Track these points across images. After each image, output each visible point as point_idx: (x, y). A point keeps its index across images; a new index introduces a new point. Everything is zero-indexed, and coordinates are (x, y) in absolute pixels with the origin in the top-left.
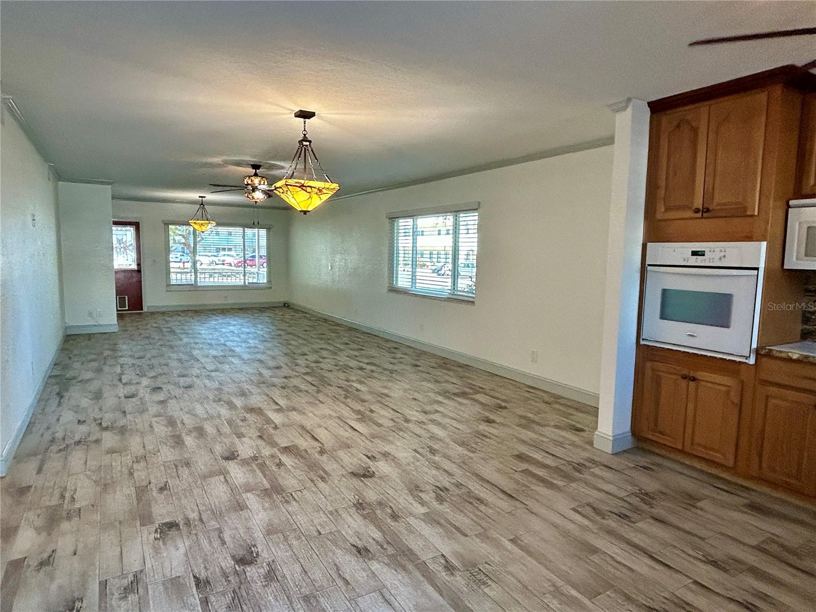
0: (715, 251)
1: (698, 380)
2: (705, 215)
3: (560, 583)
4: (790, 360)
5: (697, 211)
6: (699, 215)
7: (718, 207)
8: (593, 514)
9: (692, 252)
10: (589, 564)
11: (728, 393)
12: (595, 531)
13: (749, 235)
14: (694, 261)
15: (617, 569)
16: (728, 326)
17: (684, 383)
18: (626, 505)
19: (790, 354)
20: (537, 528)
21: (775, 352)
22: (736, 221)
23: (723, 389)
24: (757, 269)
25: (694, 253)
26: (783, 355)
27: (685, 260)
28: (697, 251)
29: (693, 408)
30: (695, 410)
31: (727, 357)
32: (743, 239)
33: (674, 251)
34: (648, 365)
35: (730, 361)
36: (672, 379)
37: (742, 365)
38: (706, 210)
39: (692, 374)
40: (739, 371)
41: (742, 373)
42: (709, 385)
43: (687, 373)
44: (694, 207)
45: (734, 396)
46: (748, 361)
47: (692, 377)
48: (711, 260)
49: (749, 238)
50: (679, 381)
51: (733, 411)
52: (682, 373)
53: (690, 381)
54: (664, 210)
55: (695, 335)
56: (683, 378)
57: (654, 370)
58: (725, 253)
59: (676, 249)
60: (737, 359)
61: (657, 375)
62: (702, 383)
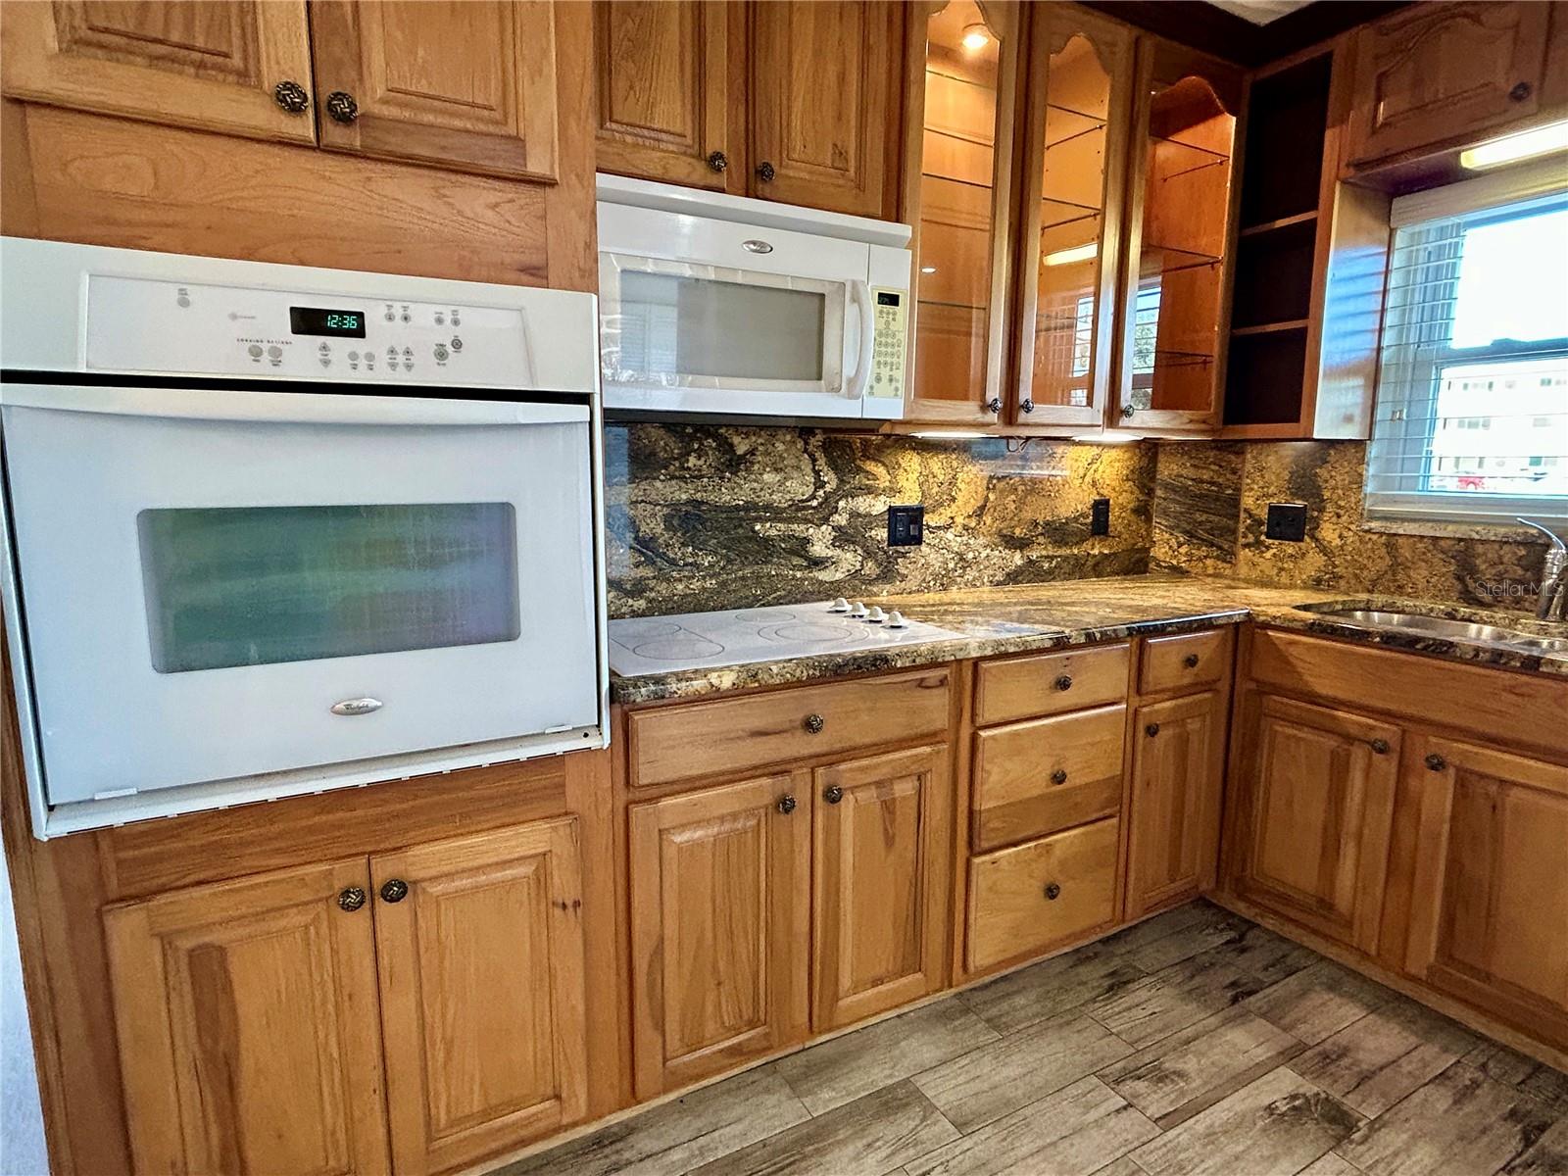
0: (413, 319)
1: (415, 882)
2: (336, 134)
4: (717, 695)
5: (288, 99)
6: (304, 127)
7: (393, 111)
9: (295, 311)
11: (541, 879)
13: (535, 259)
14: (305, 358)
17: (355, 924)
19: (714, 678)
21: (672, 684)
22: (483, 193)
23: (527, 871)
24: (584, 400)
25: (308, 321)
27: (256, 353)
28: (324, 314)
29: (412, 1004)
30: (420, 1004)
31: (523, 753)
32: (514, 276)
33: (184, 302)
34: (127, 927)
35: (533, 761)
36: (283, 932)
37: (569, 762)
38: (339, 110)
39: (385, 869)
40: (561, 786)
41: (572, 790)
42: (465, 882)
43: (360, 879)
44: (271, 78)
45: (564, 884)
46: (593, 743)
47: (387, 887)
48: (401, 359)
49: (535, 274)
50: (333, 926)
51: (568, 933)
52: (339, 885)
53: (383, 906)
54: (53, 45)
55: (373, 703)
56: (347, 907)
57: (166, 940)
58: (458, 331)
59: (194, 294)
60: (559, 747)
61: (191, 953)
62: (436, 889)
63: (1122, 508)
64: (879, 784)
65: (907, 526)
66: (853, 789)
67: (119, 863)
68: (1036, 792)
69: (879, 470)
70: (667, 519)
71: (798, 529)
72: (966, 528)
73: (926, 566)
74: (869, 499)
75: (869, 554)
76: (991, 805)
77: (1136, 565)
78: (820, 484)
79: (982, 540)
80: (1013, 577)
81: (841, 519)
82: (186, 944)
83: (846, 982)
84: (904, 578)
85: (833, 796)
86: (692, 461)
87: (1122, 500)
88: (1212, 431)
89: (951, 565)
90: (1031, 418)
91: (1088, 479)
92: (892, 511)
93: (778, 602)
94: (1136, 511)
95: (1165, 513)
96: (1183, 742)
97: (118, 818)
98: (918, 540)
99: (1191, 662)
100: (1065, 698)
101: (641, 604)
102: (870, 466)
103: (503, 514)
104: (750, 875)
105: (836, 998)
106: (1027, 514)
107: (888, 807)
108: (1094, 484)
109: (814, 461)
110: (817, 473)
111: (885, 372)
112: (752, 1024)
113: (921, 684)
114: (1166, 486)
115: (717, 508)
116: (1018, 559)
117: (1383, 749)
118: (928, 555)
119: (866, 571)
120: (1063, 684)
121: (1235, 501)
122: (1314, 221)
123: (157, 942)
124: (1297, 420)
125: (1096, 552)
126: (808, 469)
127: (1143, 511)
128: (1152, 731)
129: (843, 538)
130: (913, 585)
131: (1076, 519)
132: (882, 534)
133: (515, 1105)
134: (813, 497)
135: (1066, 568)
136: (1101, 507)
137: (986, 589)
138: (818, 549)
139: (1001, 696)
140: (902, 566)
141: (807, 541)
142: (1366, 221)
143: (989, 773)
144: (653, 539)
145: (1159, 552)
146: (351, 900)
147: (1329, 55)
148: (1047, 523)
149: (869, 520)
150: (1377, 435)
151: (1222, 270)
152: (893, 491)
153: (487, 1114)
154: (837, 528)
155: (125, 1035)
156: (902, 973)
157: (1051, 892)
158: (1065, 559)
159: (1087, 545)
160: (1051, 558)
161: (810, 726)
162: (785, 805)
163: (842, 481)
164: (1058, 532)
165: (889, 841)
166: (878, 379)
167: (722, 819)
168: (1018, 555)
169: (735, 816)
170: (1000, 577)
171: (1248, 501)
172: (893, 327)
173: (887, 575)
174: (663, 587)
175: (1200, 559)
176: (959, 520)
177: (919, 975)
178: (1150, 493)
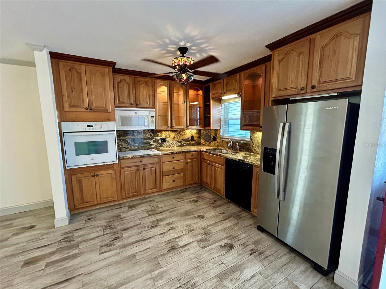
0: (98, 125)
1: (99, 175)
2: (90, 111)
3: (149, 276)
4: (129, 158)
5: (86, 109)
6: (88, 110)
7: (95, 108)
8: (109, 248)
9: (87, 125)
10: (142, 261)
11: (111, 176)
12: (120, 251)
14: (88, 129)
15: (146, 253)
16: (107, 152)
17: (93, 178)
18: (111, 235)
19: (129, 157)
20: (106, 274)
21: (124, 157)
22: (104, 114)
23: (110, 175)
24: (114, 131)
25: (88, 126)
26: (127, 157)
27: (84, 129)
28: (90, 125)
29: (99, 186)
30: (100, 187)
31: (109, 163)
32: (107, 120)
33: (78, 125)
34: (73, 177)
35: (110, 164)
36: (87, 179)
37: (114, 164)
38: (91, 109)
39: (96, 174)
40: (113, 167)
41: (114, 167)
42: (103, 175)
43: (94, 174)
44: (85, 107)
45: (114, 176)
46: (116, 163)
47: (96, 175)
48: (96, 129)
49: (109, 120)
50: (91, 178)
51: (114, 181)
52: (92, 175)
53: (96, 177)
54: (68, 107)
55: (94, 158)
56: (92, 177)
57: (76, 178)
58: (102, 126)
59: (79, 125)
60: (113, 163)
61: (79, 180)
62: (101, 176)
63: (196, 137)
64: (150, 168)
65: (163, 140)
66: (147, 168)
67: (73, 172)
68: (171, 170)
69: (159, 134)
70: (131, 140)
71: (148, 141)
72: (172, 140)
73: (166, 145)
74: (158, 137)
75: (158, 144)
76: (165, 171)
77: (199, 144)
78: (151, 136)
79: (174, 141)
80: (180, 146)
81: (154, 140)
82: (78, 179)
83: (147, 189)
84: (163, 146)
85: (144, 169)
86: (134, 134)
87: (195, 136)
88: (203, 128)
89: (170, 145)
90: (174, 128)
91: (190, 133)
92: (161, 138)
93: (146, 149)
94: (198, 137)
95: (202, 137)
96: (192, 165)
97: (73, 168)
98: (165, 142)
99: (192, 155)
100: (174, 159)
101: (128, 150)
102: (158, 133)
103: (106, 142)
104: (134, 177)
105: (146, 191)
106: (181, 138)
107: (151, 170)
108: (191, 134)
109: (150, 133)
110: (150, 134)
111: (153, 124)
112: (136, 192)
113: (154, 158)
114: (202, 134)
115: (137, 139)
116: (180, 144)
117: (209, 164)
118: (167, 143)
119: (158, 146)
120: (173, 158)
121: (210, 136)
122: (210, 104)
123: (76, 179)
124: (210, 127)
125: (192, 143)
126: (149, 134)
127: (199, 137)
128: (187, 163)
129: (154, 142)
130: (165, 147)
131: (189, 139)
132: (160, 141)
133: (109, 197)
134: (150, 137)
135: (188, 145)
136: (192, 137)
137: (176, 147)
138: (151, 143)
139: (165, 159)
140: (163, 145)
141: (150, 142)
142: (217, 103)
143: (164, 167)
144: (129, 142)
145: (202, 142)
146: (93, 176)
147: (210, 85)
148: (184, 139)
149: (158, 140)
150: (222, 128)
151: (202, 108)
152: (161, 136)
153: (106, 198)
154: (154, 141)
155: (73, 186)
156: (154, 188)
157: (174, 181)
158: (187, 144)
159: (191, 142)
160: (185, 144)
161: (141, 162)
162: (138, 170)
163: (154, 135)
164: (186, 140)
165: (152, 174)
166: (152, 125)
167: (131, 171)
168: (180, 143)
169: (133, 170)
170: (177, 146)
171: (211, 136)
172: (153, 120)
173: (161, 146)
174: (131, 148)
175: (207, 143)
176: (171, 139)
177: (156, 189)
178: (200, 135)
